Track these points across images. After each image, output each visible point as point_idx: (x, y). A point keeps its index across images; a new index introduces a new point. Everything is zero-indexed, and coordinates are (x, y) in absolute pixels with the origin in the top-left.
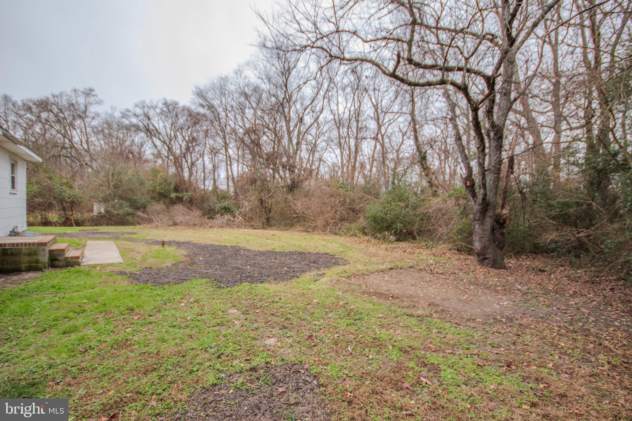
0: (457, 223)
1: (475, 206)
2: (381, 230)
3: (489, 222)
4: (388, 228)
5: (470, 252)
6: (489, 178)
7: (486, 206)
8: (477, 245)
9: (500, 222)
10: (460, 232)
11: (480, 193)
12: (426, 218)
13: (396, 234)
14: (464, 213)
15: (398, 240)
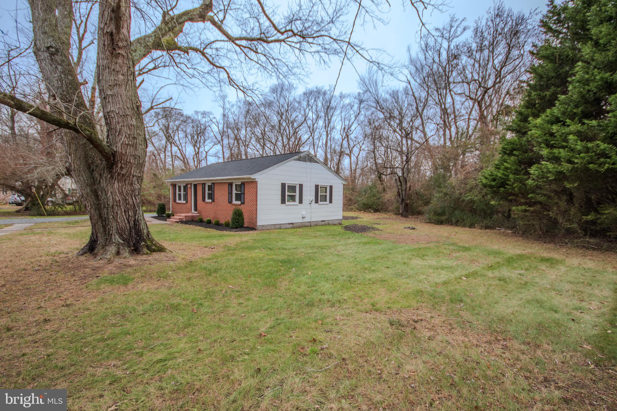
0: (395, 205)
1: (400, 200)
2: (368, 208)
3: (404, 205)
4: (370, 208)
5: (399, 214)
6: (404, 192)
7: (403, 200)
8: (401, 211)
9: (407, 205)
10: (396, 208)
11: (401, 196)
12: (384, 204)
13: (373, 210)
14: (398, 202)
15: (374, 212)
